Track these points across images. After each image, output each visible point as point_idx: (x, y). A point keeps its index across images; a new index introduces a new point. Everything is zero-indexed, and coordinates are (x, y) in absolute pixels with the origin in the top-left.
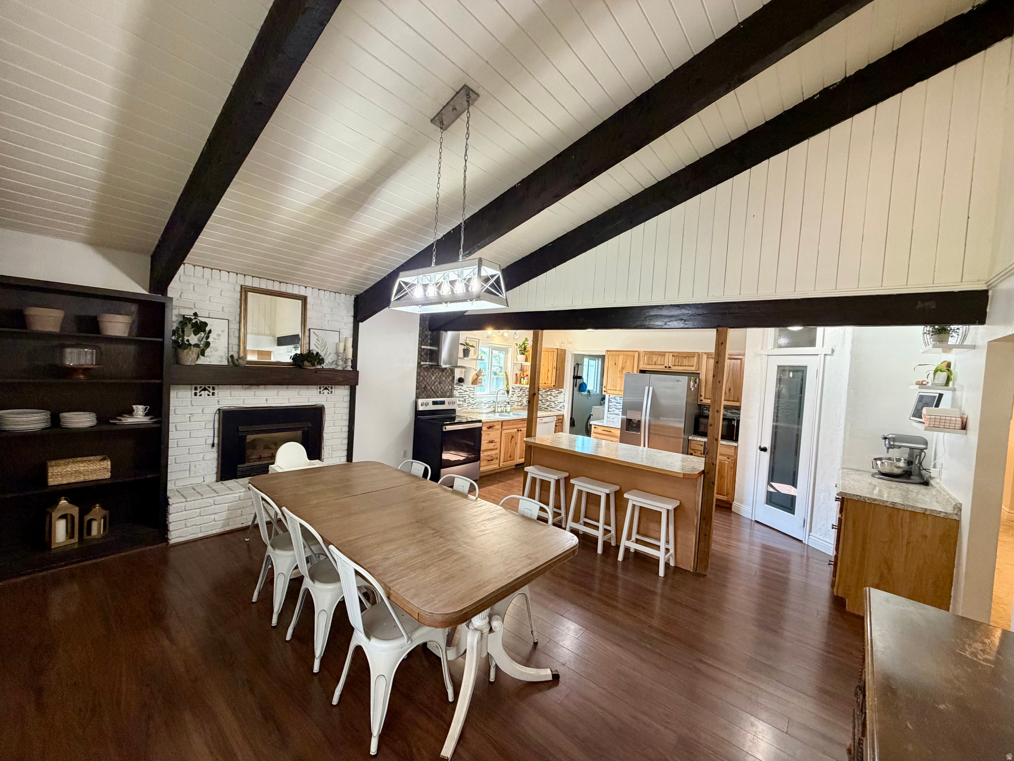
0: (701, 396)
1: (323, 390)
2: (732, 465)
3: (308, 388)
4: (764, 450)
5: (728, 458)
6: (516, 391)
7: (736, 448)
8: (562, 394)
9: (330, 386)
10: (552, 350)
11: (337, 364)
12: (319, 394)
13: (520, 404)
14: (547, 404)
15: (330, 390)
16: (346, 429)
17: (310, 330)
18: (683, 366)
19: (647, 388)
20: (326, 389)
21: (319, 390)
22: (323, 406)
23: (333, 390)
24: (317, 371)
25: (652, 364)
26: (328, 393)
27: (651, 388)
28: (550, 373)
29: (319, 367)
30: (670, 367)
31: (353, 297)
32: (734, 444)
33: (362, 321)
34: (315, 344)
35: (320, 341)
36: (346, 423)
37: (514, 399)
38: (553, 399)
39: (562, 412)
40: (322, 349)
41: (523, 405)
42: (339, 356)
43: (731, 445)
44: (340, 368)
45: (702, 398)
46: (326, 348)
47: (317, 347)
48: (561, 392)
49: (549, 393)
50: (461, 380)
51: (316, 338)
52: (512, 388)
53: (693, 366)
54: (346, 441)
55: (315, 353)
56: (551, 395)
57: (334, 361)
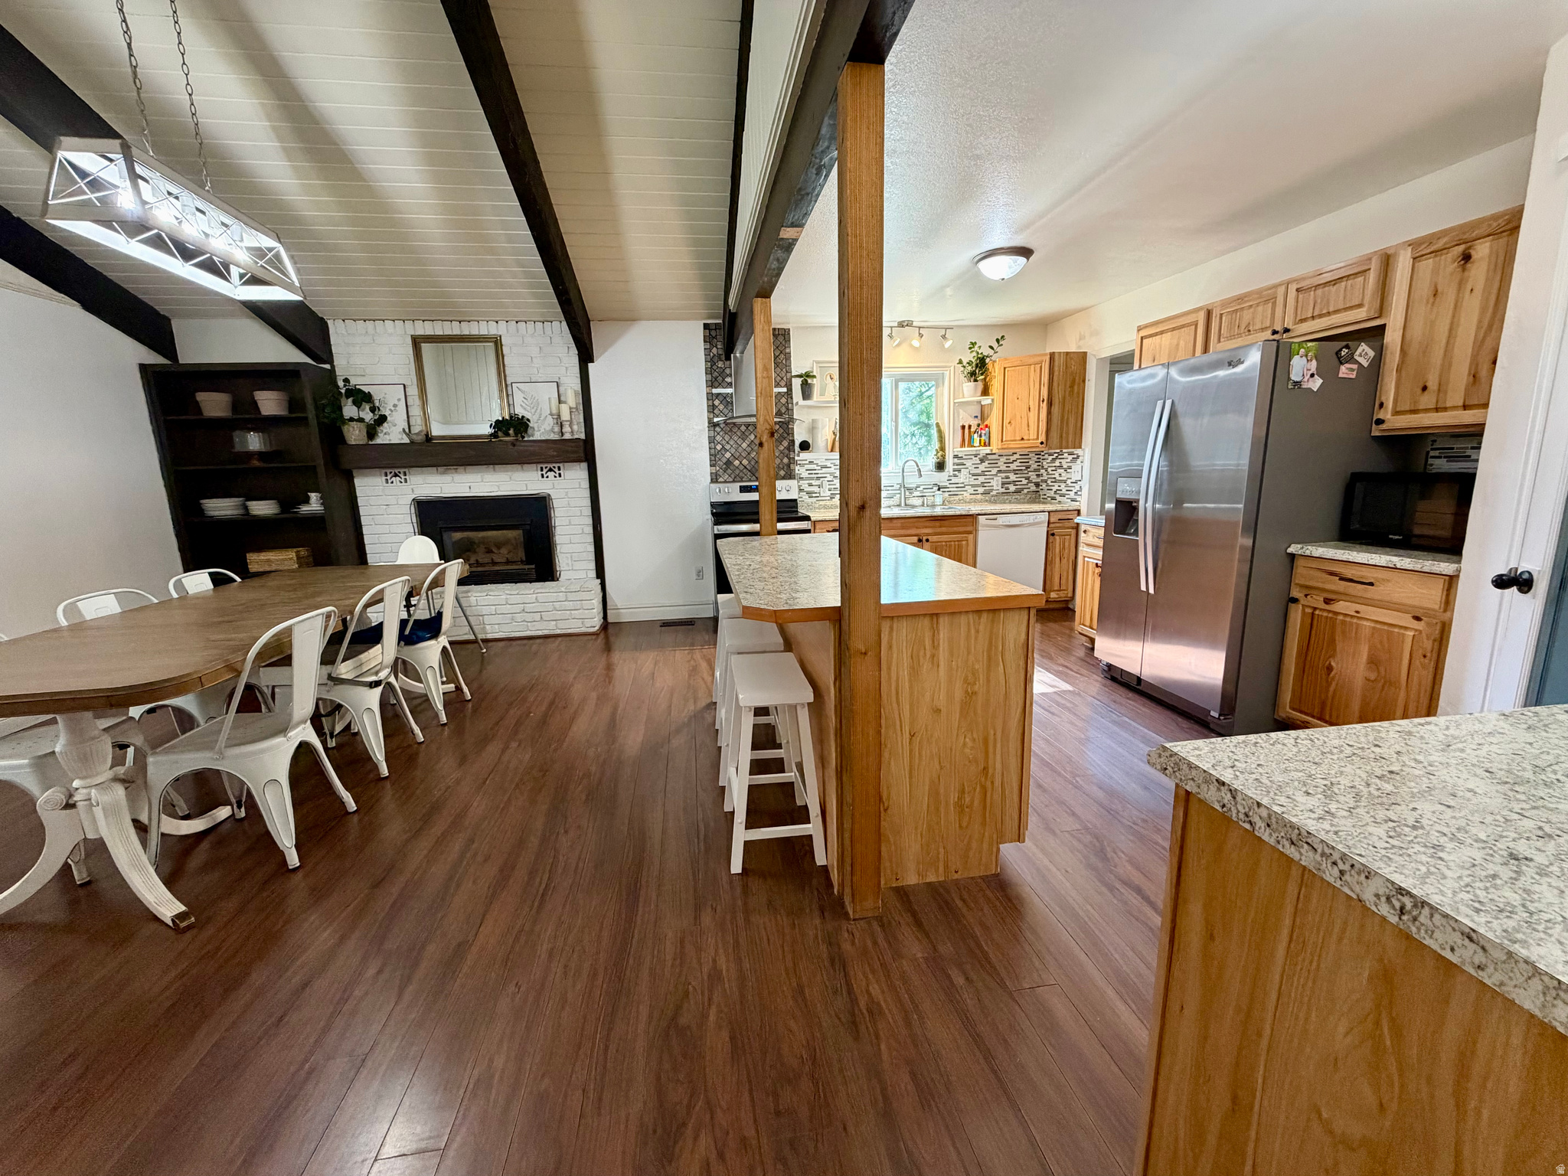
0: (1381, 405)
1: (546, 473)
2: (1428, 645)
3: (523, 469)
4: (1522, 582)
5: (1417, 619)
7: (1452, 580)
8: (1079, 461)
9: (555, 465)
10: (1039, 359)
11: (561, 432)
12: (541, 478)
15: (558, 472)
16: (590, 530)
17: (511, 384)
18: (1329, 314)
19: (1160, 403)
20: (550, 470)
21: (540, 472)
22: (548, 495)
23: (561, 472)
25: (1240, 335)
26: (555, 476)
27: (1168, 403)
30: (1287, 330)
32: (1446, 567)
34: (522, 406)
35: (529, 399)
36: (589, 521)
39: (1078, 503)
40: (533, 411)
45: (1386, 414)
46: (539, 409)
47: (525, 409)
48: (1078, 457)
50: (805, 446)
51: (523, 395)
52: (956, 457)
53: (1360, 306)
54: (591, 547)
55: (519, 418)
57: (555, 428)
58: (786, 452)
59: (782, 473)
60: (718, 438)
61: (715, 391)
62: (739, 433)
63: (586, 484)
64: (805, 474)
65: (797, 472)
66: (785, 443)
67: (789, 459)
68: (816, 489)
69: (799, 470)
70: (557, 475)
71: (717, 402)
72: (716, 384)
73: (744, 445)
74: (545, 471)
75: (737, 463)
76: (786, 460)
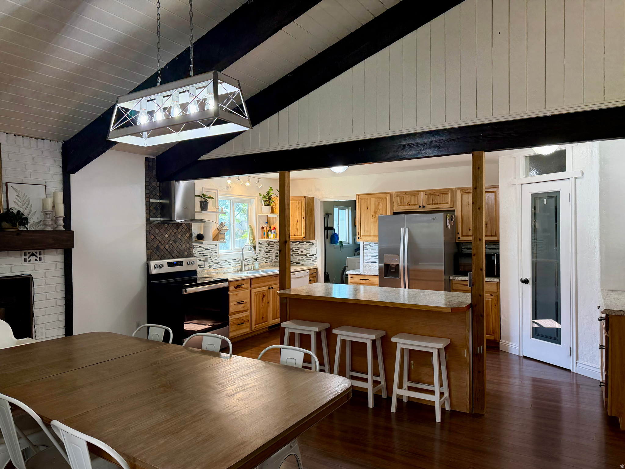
0: (458, 233)
1: (29, 257)
2: (496, 302)
3: (8, 255)
4: (525, 281)
5: (491, 295)
6: (264, 246)
7: (498, 283)
8: (313, 246)
9: (38, 251)
10: (300, 199)
11: (45, 225)
12: (24, 262)
13: (269, 260)
14: (298, 259)
15: (39, 256)
16: (62, 302)
17: (6, 184)
18: (437, 204)
19: (402, 229)
20: (33, 255)
21: (24, 257)
22: (31, 275)
23: (42, 256)
24: (19, 233)
25: (405, 205)
26: (36, 260)
27: (407, 229)
28: (299, 224)
29: (22, 228)
30: (424, 207)
31: (60, 144)
32: (496, 280)
33: (74, 172)
34: (14, 201)
35: (21, 197)
36: (62, 295)
37: (262, 255)
38: (305, 252)
39: (315, 265)
40: (24, 207)
41: (273, 261)
42: (47, 214)
43: (492, 281)
44: (49, 229)
45: (460, 236)
46: (30, 205)
47: (18, 205)
48: (313, 244)
49: (299, 246)
50: (200, 237)
51: (16, 193)
52: (259, 243)
53: (447, 203)
54: (62, 317)
55: (15, 212)
56: (302, 248)
57: (41, 221)
58: (188, 240)
59: (186, 253)
60: (152, 232)
61: (151, 200)
62: (164, 228)
63: (61, 266)
64: (197, 254)
65: (193, 252)
66: (188, 235)
67: (190, 244)
68: (202, 263)
69: (195, 252)
70: (38, 259)
71: (152, 208)
72: (151, 196)
73: (167, 236)
74: (28, 255)
75: (162, 247)
76: (188, 246)
